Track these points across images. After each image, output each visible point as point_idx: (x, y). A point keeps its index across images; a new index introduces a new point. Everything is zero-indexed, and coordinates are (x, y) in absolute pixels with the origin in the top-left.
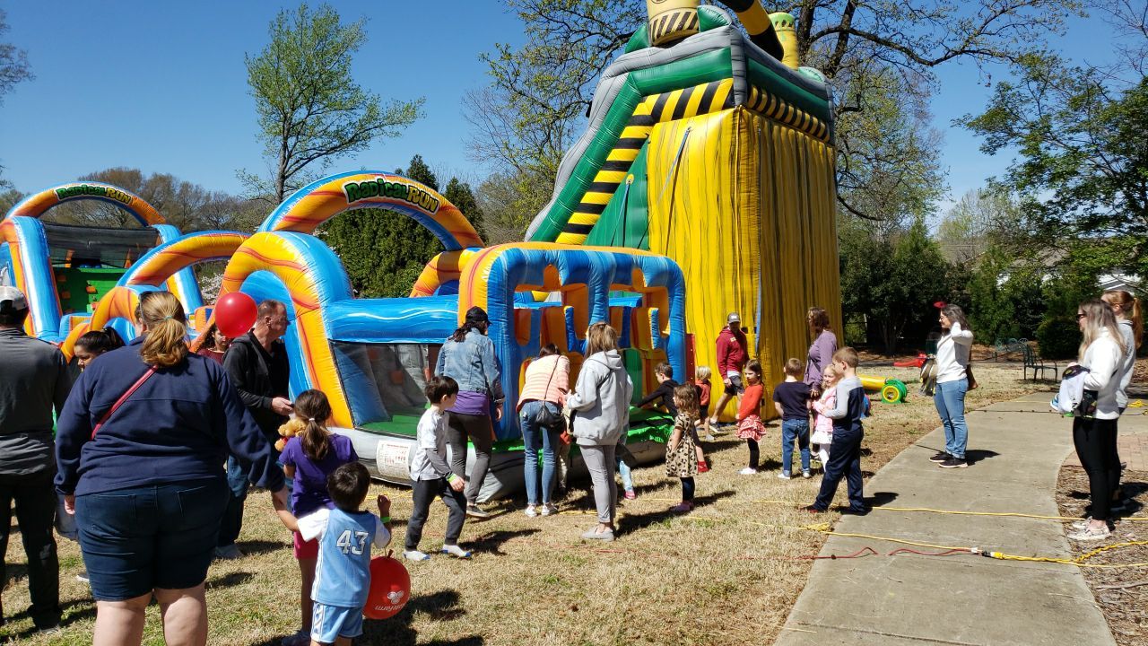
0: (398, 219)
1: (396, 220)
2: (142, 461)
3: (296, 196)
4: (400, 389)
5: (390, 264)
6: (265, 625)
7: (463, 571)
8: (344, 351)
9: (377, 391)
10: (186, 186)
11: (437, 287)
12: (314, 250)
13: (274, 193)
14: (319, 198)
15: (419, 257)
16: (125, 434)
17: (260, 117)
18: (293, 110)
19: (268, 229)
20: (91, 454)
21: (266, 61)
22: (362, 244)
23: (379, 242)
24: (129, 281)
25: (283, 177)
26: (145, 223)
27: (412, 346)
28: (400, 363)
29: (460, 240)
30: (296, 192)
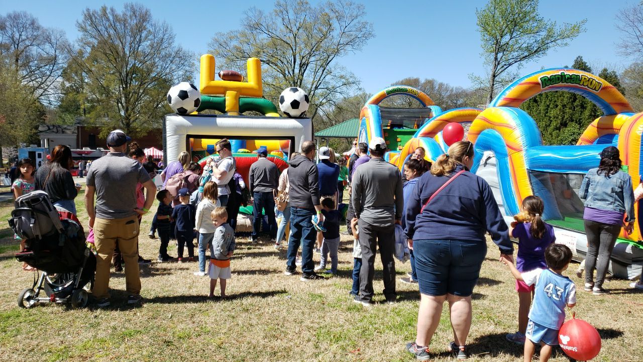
0: (564, 97)
1: (562, 97)
2: (444, 226)
3: (512, 85)
4: (568, 201)
5: (556, 125)
6: (496, 324)
7: (621, 320)
8: (536, 176)
9: (556, 201)
10: (441, 85)
11: (596, 139)
12: (520, 117)
13: (488, 86)
14: (525, 87)
15: (576, 121)
16: (435, 212)
17: (483, 43)
18: (502, 37)
19: (494, 106)
20: (420, 220)
21: (487, 11)
22: (540, 113)
23: (551, 111)
24: (419, 135)
25: (494, 76)
26: (424, 105)
27: (578, 176)
28: (569, 185)
29: (615, 108)
30: (510, 84)
